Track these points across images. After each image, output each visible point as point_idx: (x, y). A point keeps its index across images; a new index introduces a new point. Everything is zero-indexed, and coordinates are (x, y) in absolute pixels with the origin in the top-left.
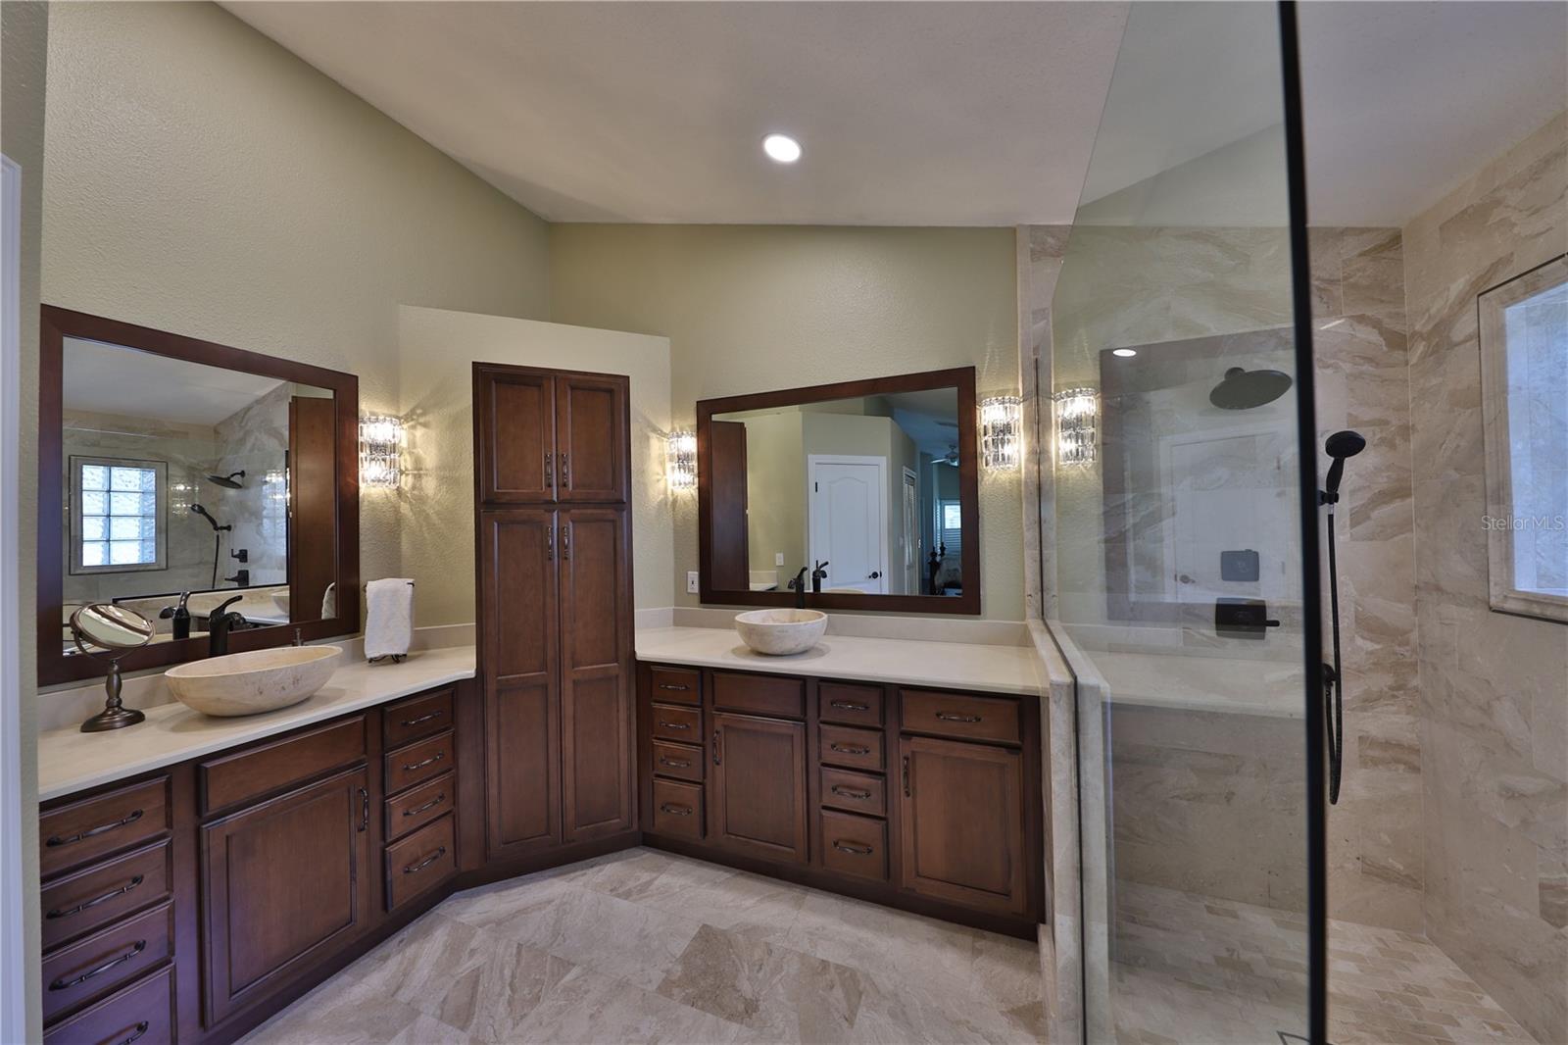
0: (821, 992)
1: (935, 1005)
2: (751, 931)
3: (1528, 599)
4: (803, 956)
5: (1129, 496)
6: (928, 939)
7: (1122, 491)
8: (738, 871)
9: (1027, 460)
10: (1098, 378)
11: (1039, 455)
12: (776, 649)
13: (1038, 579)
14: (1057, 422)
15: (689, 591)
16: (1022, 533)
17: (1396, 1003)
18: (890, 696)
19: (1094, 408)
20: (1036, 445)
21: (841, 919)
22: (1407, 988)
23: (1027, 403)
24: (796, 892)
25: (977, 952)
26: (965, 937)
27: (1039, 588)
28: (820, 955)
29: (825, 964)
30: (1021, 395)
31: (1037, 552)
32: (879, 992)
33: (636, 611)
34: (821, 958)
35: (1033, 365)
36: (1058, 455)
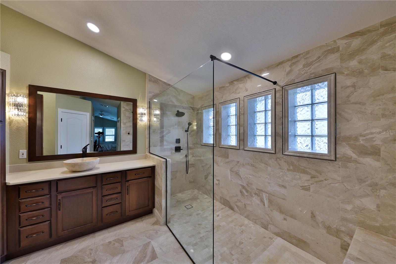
0: (112, 247)
1: (139, 232)
2: (81, 251)
3: (204, 144)
4: (103, 245)
5: (164, 129)
6: (132, 224)
7: (163, 128)
8: (65, 242)
9: (147, 121)
10: (160, 107)
11: (150, 120)
12: (85, 169)
13: (149, 145)
14: (153, 114)
15: (20, 157)
16: (146, 136)
17: (193, 197)
18: (123, 173)
19: (160, 113)
20: (149, 118)
21: (109, 233)
22: (194, 195)
23: (147, 109)
24: (91, 235)
25: (142, 221)
26: (140, 220)
27: (149, 146)
28: (107, 241)
29: (110, 242)
30: (146, 107)
31: (149, 140)
32: (126, 238)
33: (6, 166)
34: (108, 242)
35: (149, 102)
36: (153, 120)
